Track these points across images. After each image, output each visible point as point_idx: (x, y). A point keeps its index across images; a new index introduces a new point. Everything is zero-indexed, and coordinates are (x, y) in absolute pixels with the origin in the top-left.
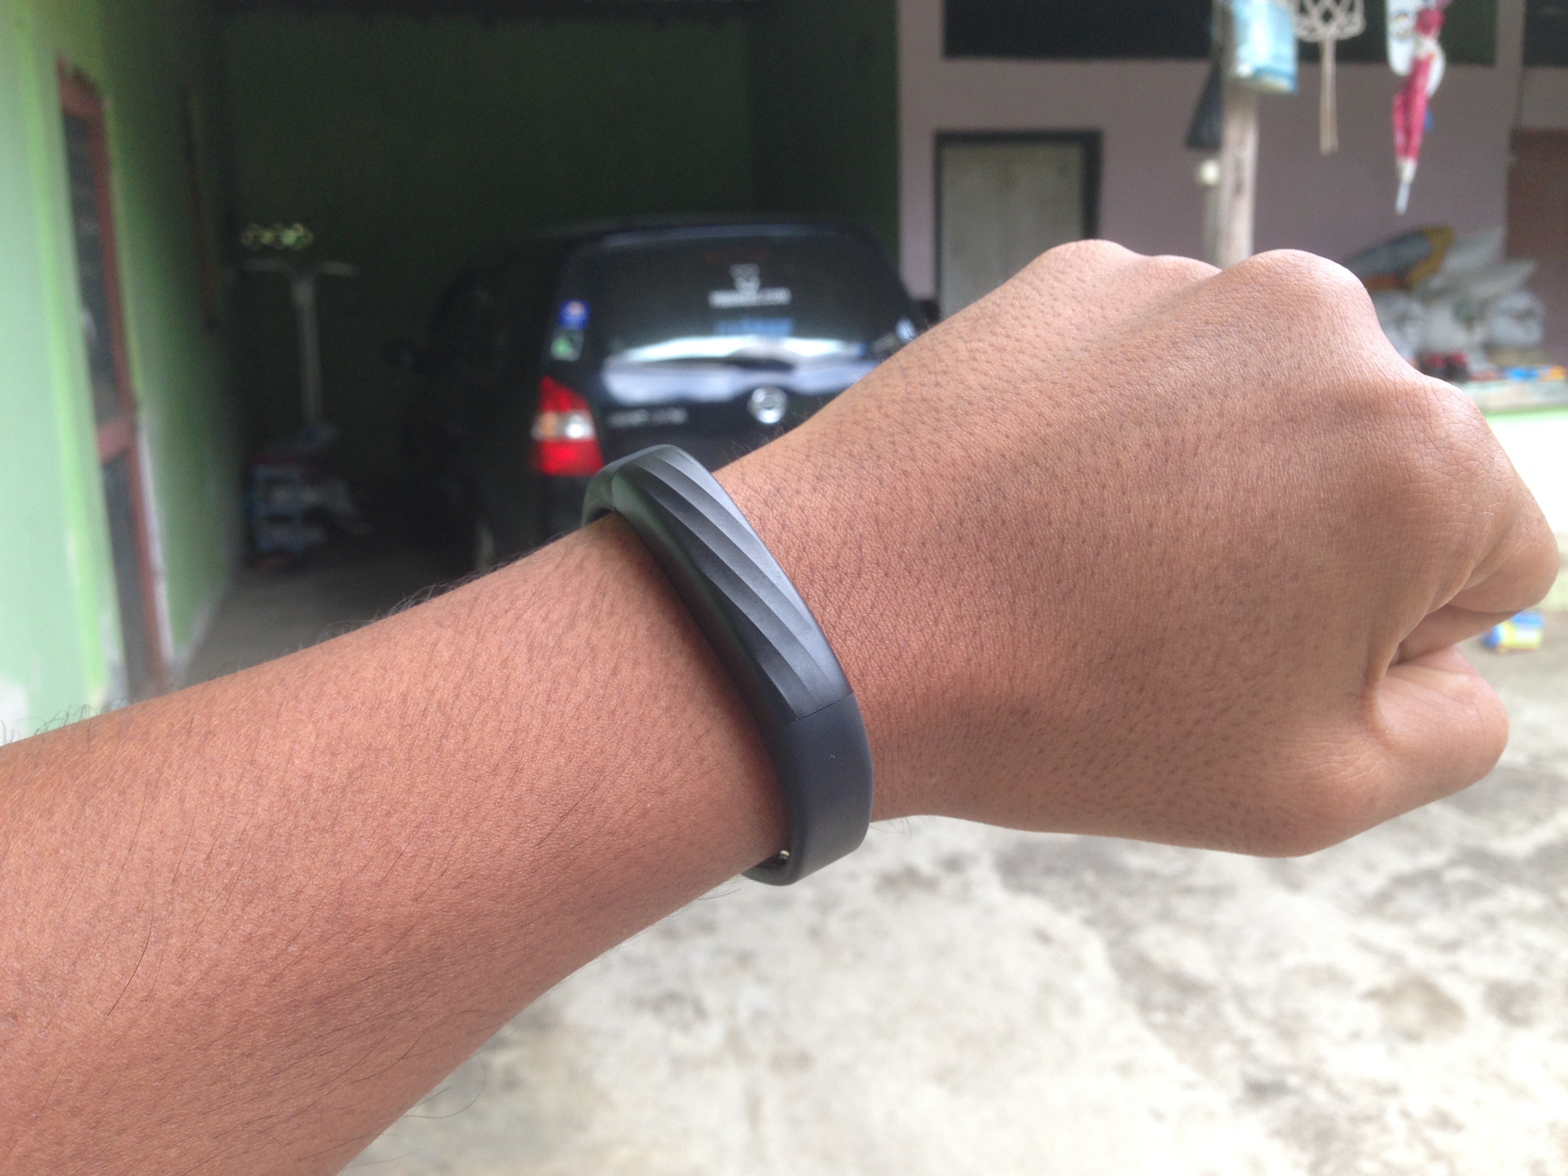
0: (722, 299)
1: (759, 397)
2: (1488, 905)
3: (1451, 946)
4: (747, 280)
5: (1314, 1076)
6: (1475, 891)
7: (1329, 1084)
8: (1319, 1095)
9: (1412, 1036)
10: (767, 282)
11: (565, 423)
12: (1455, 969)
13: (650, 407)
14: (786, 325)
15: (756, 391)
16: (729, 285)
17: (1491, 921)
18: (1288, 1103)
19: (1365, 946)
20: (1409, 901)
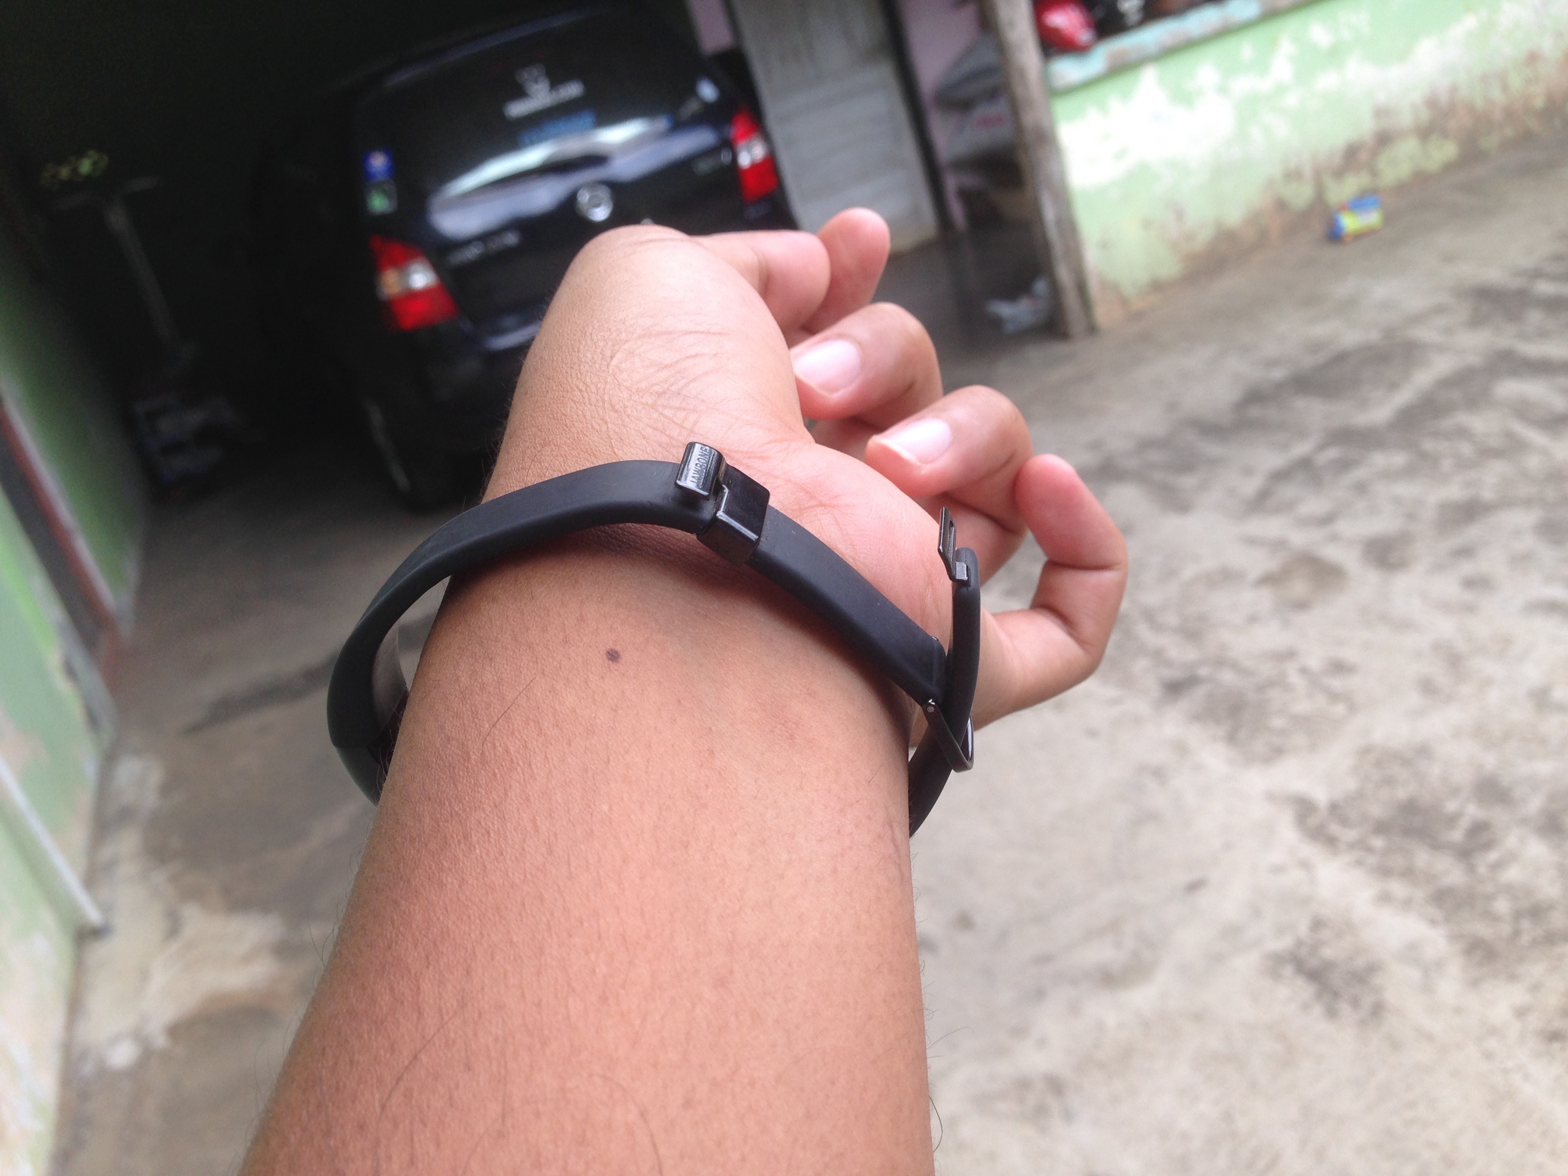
0: (517, 109)
1: (584, 198)
2: (1359, 474)
3: (1328, 520)
4: (536, 82)
5: (1221, 662)
6: (1343, 466)
7: (1235, 666)
8: (1227, 677)
9: (1302, 605)
10: (556, 81)
11: (405, 275)
12: (1334, 538)
13: (484, 237)
14: (588, 119)
15: (579, 194)
16: (520, 93)
17: (1361, 488)
18: (1200, 693)
19: (1251, 541)
20: (1287, 491)
